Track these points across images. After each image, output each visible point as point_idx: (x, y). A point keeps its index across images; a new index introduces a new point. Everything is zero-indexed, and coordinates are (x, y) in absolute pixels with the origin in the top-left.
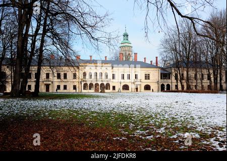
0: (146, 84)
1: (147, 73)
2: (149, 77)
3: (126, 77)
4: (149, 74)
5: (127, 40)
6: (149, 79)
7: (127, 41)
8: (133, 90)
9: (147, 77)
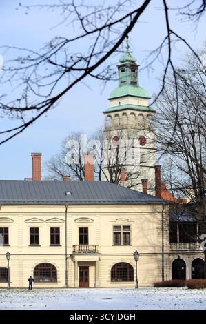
0: (118, 260)
1: (121, 223)
2: (127, 234)
3: (45, 237)
4: (128, 227)
5: (134, 84)
6: (127, 242)
7: (131, 90)
8: (71, 283)
9: (122, 236)
